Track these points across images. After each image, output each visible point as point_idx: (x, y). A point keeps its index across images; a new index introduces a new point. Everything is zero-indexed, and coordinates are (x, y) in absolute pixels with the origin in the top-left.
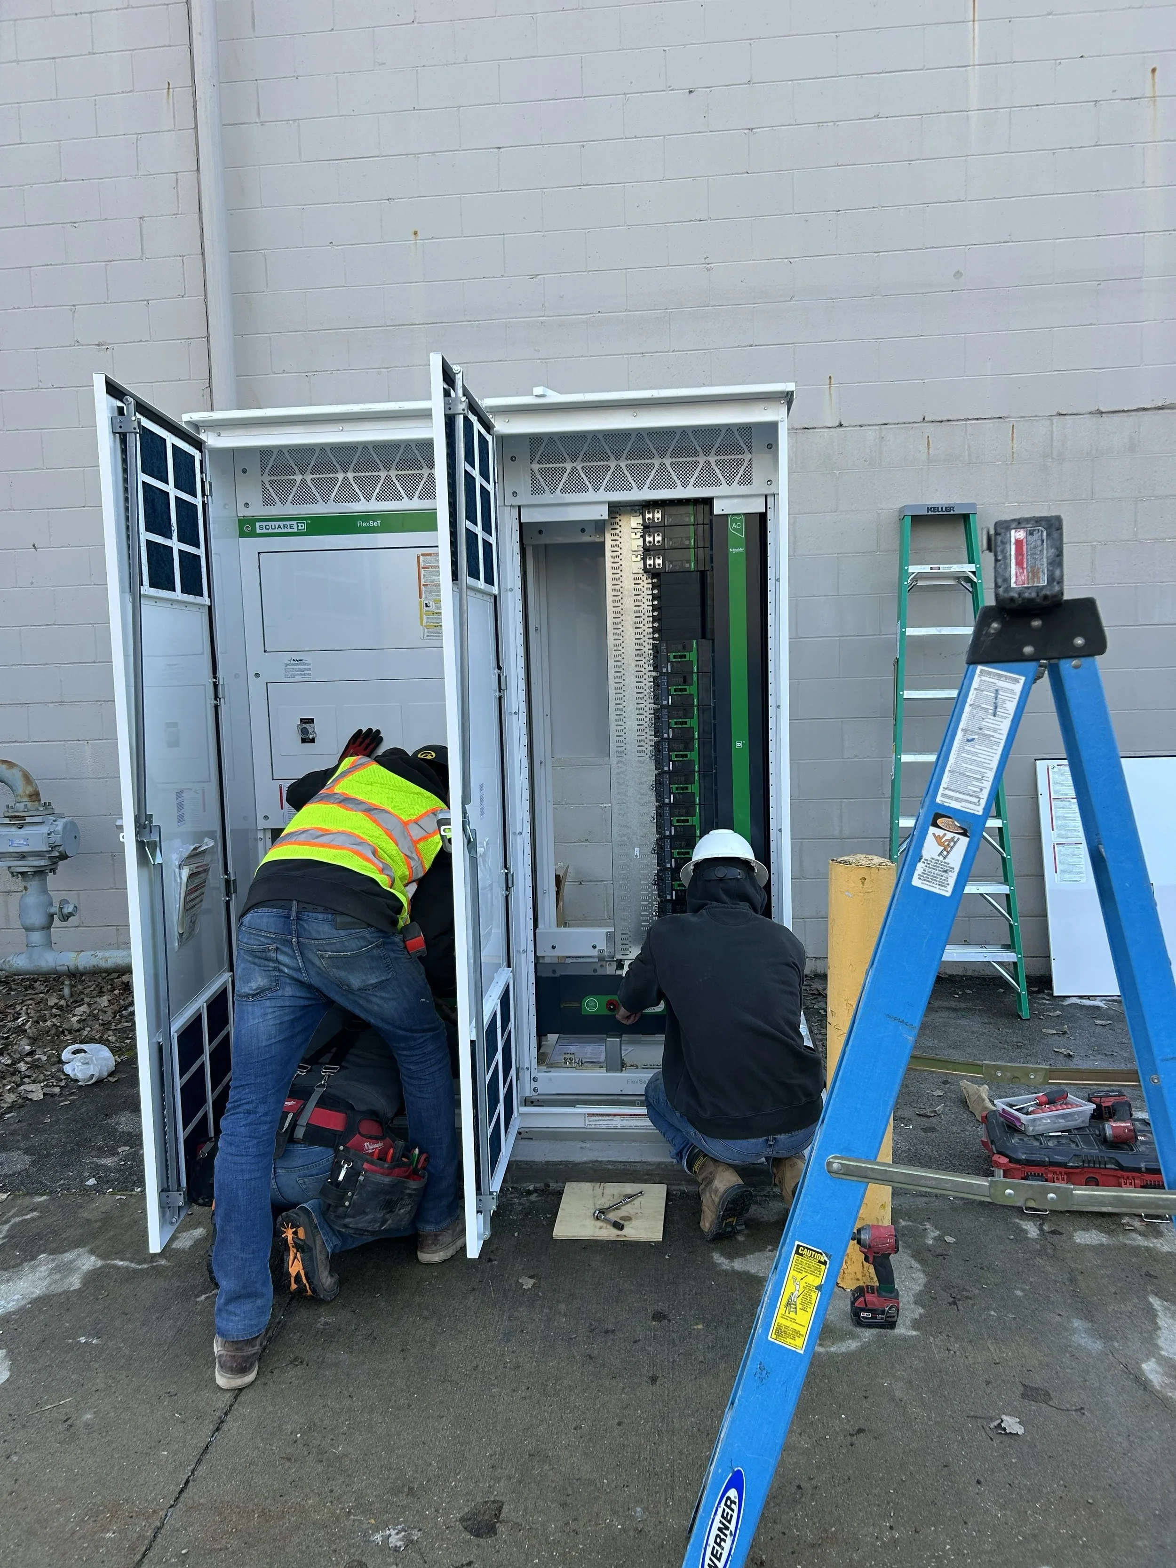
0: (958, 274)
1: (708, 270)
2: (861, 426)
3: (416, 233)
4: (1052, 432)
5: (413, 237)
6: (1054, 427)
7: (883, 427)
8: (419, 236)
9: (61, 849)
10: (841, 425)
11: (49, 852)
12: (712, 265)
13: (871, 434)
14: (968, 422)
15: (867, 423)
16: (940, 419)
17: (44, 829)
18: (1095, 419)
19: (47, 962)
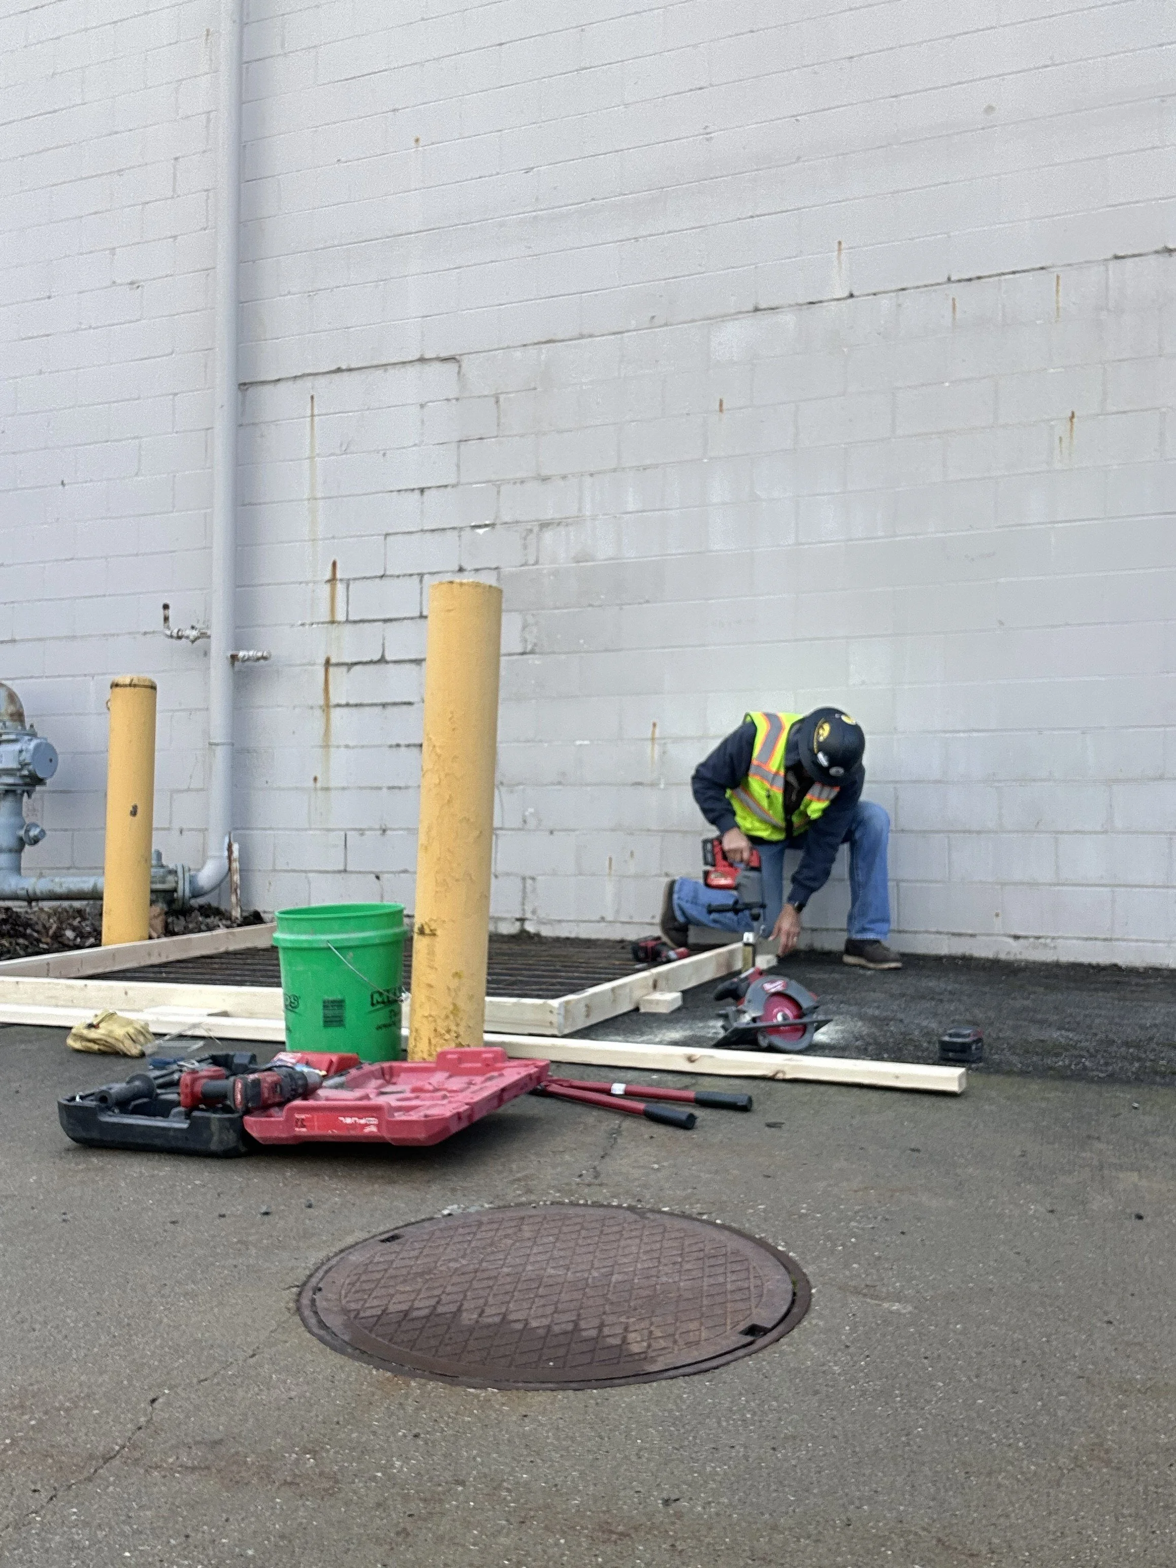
0: (990, 109)
1: (707, 140)
2: (875, 294)
3: (417, 140)
4: (1107, 279)
5: (413, 144)
6: (1110, 272)
7: (901, 293)
8: (421, 143)
9: (31, 767)
10: (851, 296)
11: (20, 770)
12: (712, 135)
13: (885, 302)
14: (1003, 277)
15: (882, 289)
16: (967, 277)
17: (17, 747)
18: (1162, 258)
19: (10, 885)
